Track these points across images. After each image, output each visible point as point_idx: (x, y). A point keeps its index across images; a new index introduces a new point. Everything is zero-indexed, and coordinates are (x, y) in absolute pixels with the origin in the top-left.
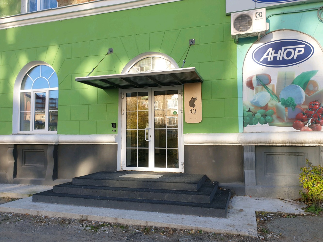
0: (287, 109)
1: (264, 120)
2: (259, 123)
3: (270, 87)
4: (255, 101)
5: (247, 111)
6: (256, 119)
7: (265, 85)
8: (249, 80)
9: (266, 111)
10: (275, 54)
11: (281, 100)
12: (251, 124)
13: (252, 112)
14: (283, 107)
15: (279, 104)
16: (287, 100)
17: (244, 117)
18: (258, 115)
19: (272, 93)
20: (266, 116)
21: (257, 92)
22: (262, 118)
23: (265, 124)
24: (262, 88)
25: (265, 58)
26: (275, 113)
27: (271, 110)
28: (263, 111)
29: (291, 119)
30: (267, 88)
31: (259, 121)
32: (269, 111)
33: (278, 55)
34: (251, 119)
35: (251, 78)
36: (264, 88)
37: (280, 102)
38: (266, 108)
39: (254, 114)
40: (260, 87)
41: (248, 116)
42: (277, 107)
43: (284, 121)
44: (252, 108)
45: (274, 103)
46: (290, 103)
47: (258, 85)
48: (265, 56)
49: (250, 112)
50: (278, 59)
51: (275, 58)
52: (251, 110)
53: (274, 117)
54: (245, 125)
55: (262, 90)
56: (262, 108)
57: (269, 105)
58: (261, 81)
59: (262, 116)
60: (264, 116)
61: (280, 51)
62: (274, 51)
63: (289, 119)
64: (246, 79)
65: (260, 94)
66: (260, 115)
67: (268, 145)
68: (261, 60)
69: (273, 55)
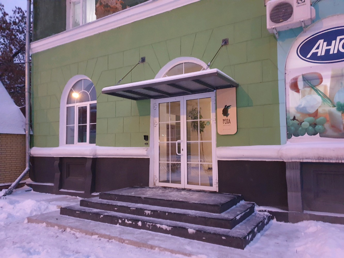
1: (313, 131)
2: (306, 134)
3: (321, 88)
4: (302, 106)
5: (291, 120)
6: (303, 129)
7: (315, 86)
8: (293, 81)
10: (327, 46)
11: (335, 105)
12: (297, 135)
13: (297, 120)
14: (339, 114)
15: (334, 110)
18: (306, 124)
19: (324, 96)
20: (315, 125)
21: (304, 96)
22: (311, 128)
23: (315, 134)
24: (311, 91)
25: (313, 53)
26: (327, 121)
27: (322, 118)
28: (311, 118)
30: (317, 91)
31: (306, 131)
32: (319, 119)
33: (332, 47)
34: (296, 129)
35: (296, 79)
36: (313, 90)
37: (335, 106)
38: (316, 114)
39: (300, 123)
40: (308, 89)
41: (292, 125)
42: (331, 114)
43: (341, 131)
44: (298, 116)
45: (328, 108)
47: (305, 86)
48: (313, 51)
49: (295, 120)
50: (331, 52)
51: (328, 51)
52: (296, 118)
53: (327, 126)
54: (289, 136)
55: (310, 94)
56: (310, 115)
57: (320, 110)
58: (309, 82)
59: (310, 125)
60: (314, 125)
61: (333, 42)
62: (325, 43)
64: (289, 79)
65: (308, 98)
66: (308, 124)
67: (318, 161)
68: (309, 56)
69: (325, 48)
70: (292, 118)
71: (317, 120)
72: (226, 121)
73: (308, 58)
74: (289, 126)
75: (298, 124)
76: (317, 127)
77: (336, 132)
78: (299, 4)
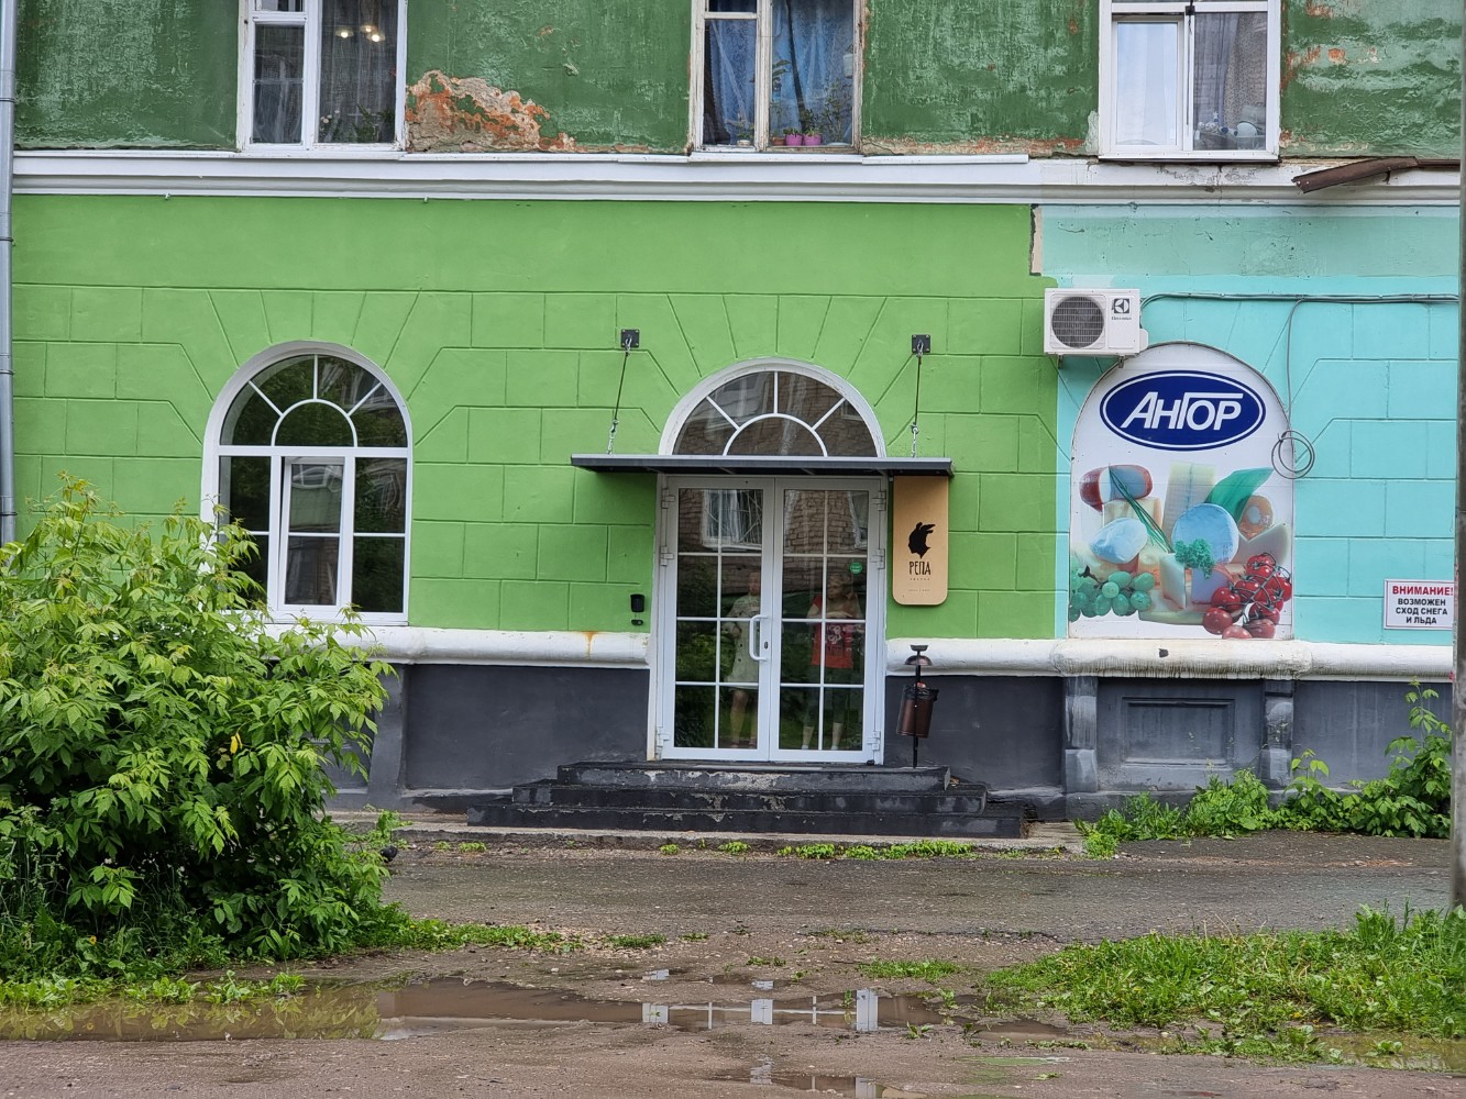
0: (1190, 573)
1: (1127, 604)
2: (1111, 611)
3: (1147, 505)
4: (1105, 544)
5: (1080, 576)
6: (1104, 598)
7: (1136, 499)
8: (1088, 480)
9: (1133, 578)
10: (1164, 409)
11: (1174, 548)
12: (1090, 614)
13: (1093, 577)
14: (1180, 568)
15: (1170, 558)
16: (1191, 549)
17: (1072, 592)
18: (1111, 588)
19: (1151, 523)
20: (1132, 590)
21: (1111, 517)
22: (1122, 598)
23: (1128, 614)
24: (1126, 508)
25: (1135, 419)
26: (1157, 584)
27: (1146, 575)
28: (1124, 575)
29: (1200, 603)
30: (1138, 509)
31: (1112, 604)
32: (1140, 577)
33: (1172, 414)
34: (1091, 599)
35: (1095, 474)
36: (1130, 507)
37: (1172, 551)
38: (1133, 566)
39: (1100, 585)
40: (1120, 504)
41: (1082, 589)
42: (1164, 567)
43: (1181, 608)
44: (1095, 566)
45: (1155, 554)
46: (1200, 557)
47: (1114, 497)
48: (1136, 414)
49: (1089, 578)
50: (1171, 426)
51: (1165, 420)
52: (1091, 572)
53: (1155, 594)
54: (1073, 615)
55: (1124, 515)
56: (1122, 567)
57: (1143, 559)
58: (1122, 487)
59: (1122, 590)
60: (1128, 590)
61: (1177, 402)
62: (1161, 402)
63: (1193, 603)
64: (1080, 477)
65: (1117, 526)
66: (1117, 589)
67: (1133, 675)
68: (1125, 425)
69: (1160, 413)
70: (1082, 571)
71: (1137, 580)
72: (918, 568)
73: (1123, 429)
74: (1074, 591)
75: (1096, 587)
76: (1134, 596)
77: (1171, 610)
78: (1117, 315)
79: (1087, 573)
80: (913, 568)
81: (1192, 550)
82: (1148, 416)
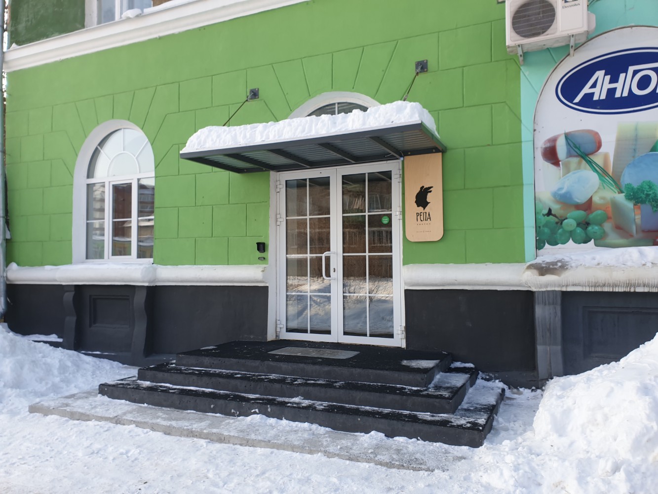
0: (639, 208)
1: (583, 235)
2: (571, 239)
3: (598, 159)
4: (563, 191)
5: (544, 215)
6: (564, 231)
7: (587, 155)
8: (548, 145)
9: (588, 214)
10: (610, 82)
11: (623, 189)
12: (554, 243)
13: (555, 216)
14: (630, 205)
15: (621, 198)
16: (638, 189)
17: (538, 228)
18: (570, 223)
19: (602, 172)
20: (588, 224)
21: (567, 170)
22: (579, 230)
23: (586, 242)
25: (586, 95)
26: (609, 218)
27: (599, 212)
28: (580, 213)
29: (649, 231)
30: (590, 163)
31: (571, 235)
32: (594, 214)
33: (618, 85)
34: (553, 232)
35: (554, 140)
36: (584, 162)
37: (621, 192)
38: (588, 206)
39: (561, 221)
40: (575, 161)
41: (546, 225)
42: (615, 205)
43: (632, 236)
44: (556, 208)
45: (607, 195)
46: (648, 195)
47: (569, 155)
48: (586, 90)
49: (551, 216)
50: (618, 95)
52: (553, 212)
53: (608, 226)
54: (539, 245)
55: (579, 167)
56: (578, 207)
57: (596, 199)
58: (576, 147)
59: (579, 225)
60: (584, 224)
61: (622, 76)
62: (608, 78)
63: (643, 231)
64: (541, 143)
65: (573, 176)
66: (574, 223)
67: (593, 290)
68: (577, 100)
69: (607, 86)
70: (546, 212)
71: (591, 216)
72: (422, 217)
73: (576, 104)
74: (540, 227)
75: (557, 223)
76: (590, 228)
77: (623, 237)
78: (567, 4)
79: (550, 213)
80: (419, 217)
81: (641, 189)
82: (596, 91)
